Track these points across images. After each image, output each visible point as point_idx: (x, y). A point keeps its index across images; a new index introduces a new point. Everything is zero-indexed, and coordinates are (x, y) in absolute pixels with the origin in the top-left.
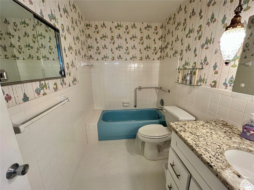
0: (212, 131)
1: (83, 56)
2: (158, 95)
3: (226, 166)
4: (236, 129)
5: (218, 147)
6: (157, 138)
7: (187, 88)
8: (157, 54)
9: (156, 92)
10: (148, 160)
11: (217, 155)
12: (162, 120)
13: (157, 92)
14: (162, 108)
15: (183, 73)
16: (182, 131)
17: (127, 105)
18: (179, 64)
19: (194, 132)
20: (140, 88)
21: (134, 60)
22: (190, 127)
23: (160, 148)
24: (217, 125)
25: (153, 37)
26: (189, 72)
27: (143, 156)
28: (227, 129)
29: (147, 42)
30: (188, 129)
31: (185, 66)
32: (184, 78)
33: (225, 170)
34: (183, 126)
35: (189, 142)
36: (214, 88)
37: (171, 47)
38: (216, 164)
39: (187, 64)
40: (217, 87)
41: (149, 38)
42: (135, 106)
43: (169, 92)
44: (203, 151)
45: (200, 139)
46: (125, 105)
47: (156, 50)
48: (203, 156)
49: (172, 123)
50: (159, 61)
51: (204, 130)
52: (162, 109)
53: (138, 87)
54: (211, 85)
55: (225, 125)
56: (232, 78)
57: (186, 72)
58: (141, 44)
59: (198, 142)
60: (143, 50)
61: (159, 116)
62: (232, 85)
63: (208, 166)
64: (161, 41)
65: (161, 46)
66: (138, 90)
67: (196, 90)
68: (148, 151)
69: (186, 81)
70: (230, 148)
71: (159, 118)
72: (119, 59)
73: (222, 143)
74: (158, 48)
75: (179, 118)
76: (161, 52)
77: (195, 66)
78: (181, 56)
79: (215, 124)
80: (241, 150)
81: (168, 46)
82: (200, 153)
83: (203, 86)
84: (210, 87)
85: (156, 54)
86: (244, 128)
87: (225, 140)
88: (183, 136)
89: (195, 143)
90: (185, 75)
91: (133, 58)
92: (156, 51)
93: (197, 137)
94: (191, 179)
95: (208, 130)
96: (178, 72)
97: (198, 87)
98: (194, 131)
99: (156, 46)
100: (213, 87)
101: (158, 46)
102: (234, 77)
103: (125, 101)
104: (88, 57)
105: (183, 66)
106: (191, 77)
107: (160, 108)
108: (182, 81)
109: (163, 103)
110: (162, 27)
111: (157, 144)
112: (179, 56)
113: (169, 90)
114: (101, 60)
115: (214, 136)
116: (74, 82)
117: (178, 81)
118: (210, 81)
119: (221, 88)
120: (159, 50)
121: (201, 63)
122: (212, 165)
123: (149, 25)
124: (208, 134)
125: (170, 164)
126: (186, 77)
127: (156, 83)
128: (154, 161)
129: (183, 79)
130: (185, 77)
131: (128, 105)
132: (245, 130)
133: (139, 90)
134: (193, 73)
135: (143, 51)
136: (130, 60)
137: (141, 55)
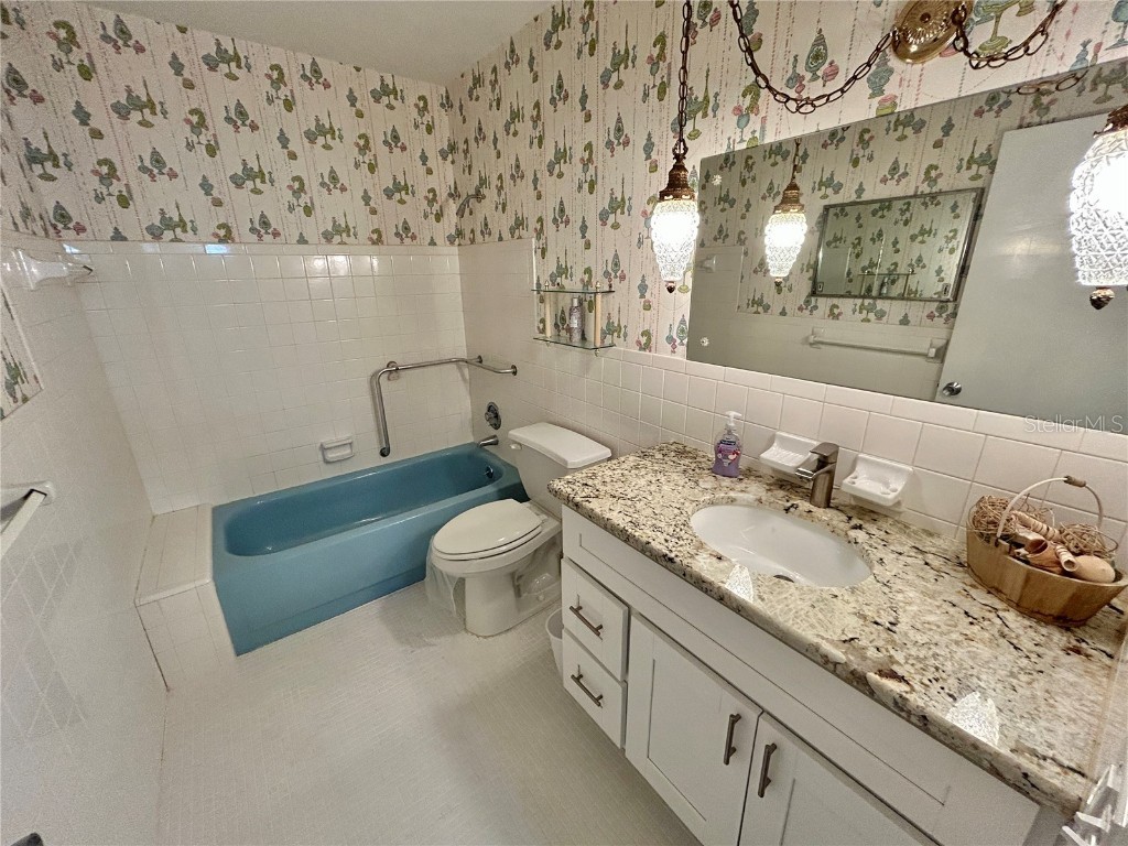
0: (659, 476)
1: (19, 221)
2: (474, 388)
3: (697, 549)
4: (704, 457)
5: (676, 511)
6: (504, 548)
7: (574, 356)
8: (445, 219)
9: (463, 376)
10: (485, 637)
11: (678, 530)
12: (505, 482)
13: (468, 377)
14: (495, 436)
15: (556, 303)
16: (590, 500)
17: (346, 452)
18: (538, 270)
19: (620, 490)
20: (393, 370)
21: (342, 243)
22: (608, 480)
23: (521, 582)
24: (666, 458)
25: (416, 140)
26: (576, 303)
27: (463, 632)
28: (687, 461)
29: (392, 165)
30: (605, 488)
31: (559, 280)
32: (561, 322)
33: (697, 557)
34: (590, 483)
35: (616, 521)
36: (647, 353)
37: (496, 198)
38: (680, 551)
39: (562, 271)
40: (653, 349)
41: (399, 145)
42: (384, 453)
43: (515, 373)
44: (650, 533)
45: (638, 505)
46: (331, 455)
47: (434, 199)
48: (653, 543)
49: (557, 481)
50: (455, 249)
51: (642, 480)
52: (496, 443)
53: (380, 364)
54: (639, 343)
55: (682, 453)
56: (683, 322)
57: (566, 301)
58: (365, 167)
59: (636, 515)
60: (378, 199)
61: (488, 469)
62: (685, 341)
63: (664, 563)
64: (453, 162)
65: (456, 188)
66: (383, 379)
67: (602, 362)
68: (481, 608)
69: (569, 330)
70: (698, 505)
71: (491, 477)
72: (260, 236)
73: (682, 501)
74: (442, 194)
75: (566, 462)
76: (460, 213)
77: (589, 281)
78: (538, 238)
79: (661, 456)
80: (717, 504)
81: (484, 191)
82: (645, 539)
83: (620, 346)
84: (636, 350)
85: (438, 217)
86: (718, 451)
87: (686, 491)
88: (598, 511)
89: (630, 519)
90: (563, 312)
91: (337, 234)
92: (436, 207)
93: (630, 503)
94: (632, 618)
95: (649, 477)
96: (536, 300)
97: (606, 352)
98: (618, 488)
99: (433, 182)
100: (645, 349)
101: (443, 186)
102: (687, 319)
103: (328, 439)
104: (42, 218)
105: (553, 278)
106: (583, 319)
107: (488, 439)
108: (555, 331)
109: (497, 416)
110: (447, 104)
111: (511, 571)
112: (534, 240)
113: (514, 367)
114: (145, 241)
115: (665, 487)
116: (16, 387)
117: (543, 331)
118: (634, 334)
119: (662, 352)
120: (447, 200)
121: (607, 274)
122: (672, 555)
123: (389, 81)
124: (653, 488)
125: (571, 608)
126: (567, 318)
127: (455, 342)
128: (509, 634)
129: (556, 325)
130: (563, 319)
131: (348, 451)
132: (720, 456)
133: (389, 379)
134: (586, 305)
135: (379, 202)
136: (323, 241)
137: (375, 222)
